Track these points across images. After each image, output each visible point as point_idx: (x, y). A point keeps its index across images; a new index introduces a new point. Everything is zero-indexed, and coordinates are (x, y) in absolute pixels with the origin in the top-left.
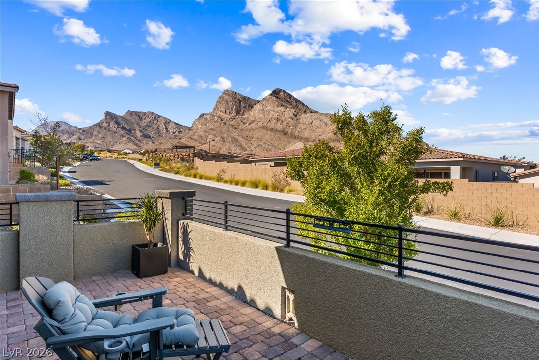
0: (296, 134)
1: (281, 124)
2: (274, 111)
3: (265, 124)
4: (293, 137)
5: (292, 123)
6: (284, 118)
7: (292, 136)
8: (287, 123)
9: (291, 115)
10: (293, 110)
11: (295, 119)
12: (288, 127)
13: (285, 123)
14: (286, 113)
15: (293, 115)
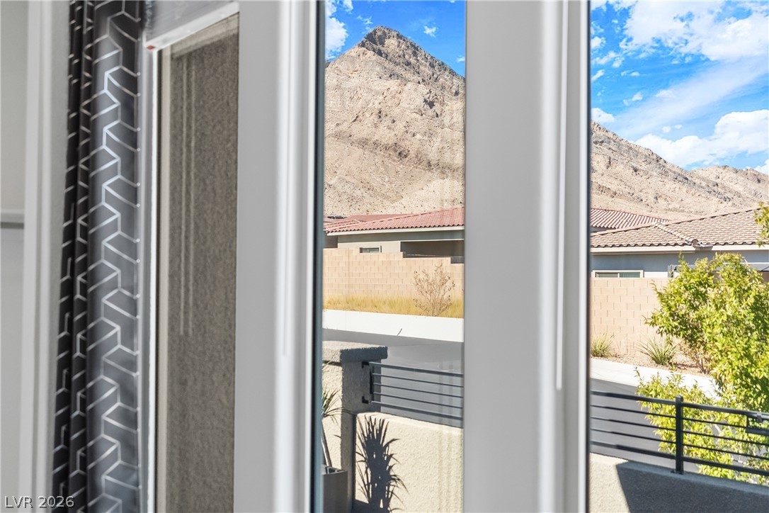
0: (433, 156)
1: (389, 128)
2: (370, 90)
3: (344, 127)
4: (425, 163)
5: (420, 124)
6: (397, 111)
7: (420, 162)
8: (408, 125)
9: (419, 102)
10: (423, 89)
11: (430, 112)
12: (409, 136)
13: (400, 126)
14: (404, 95)
15: (425, 101)
